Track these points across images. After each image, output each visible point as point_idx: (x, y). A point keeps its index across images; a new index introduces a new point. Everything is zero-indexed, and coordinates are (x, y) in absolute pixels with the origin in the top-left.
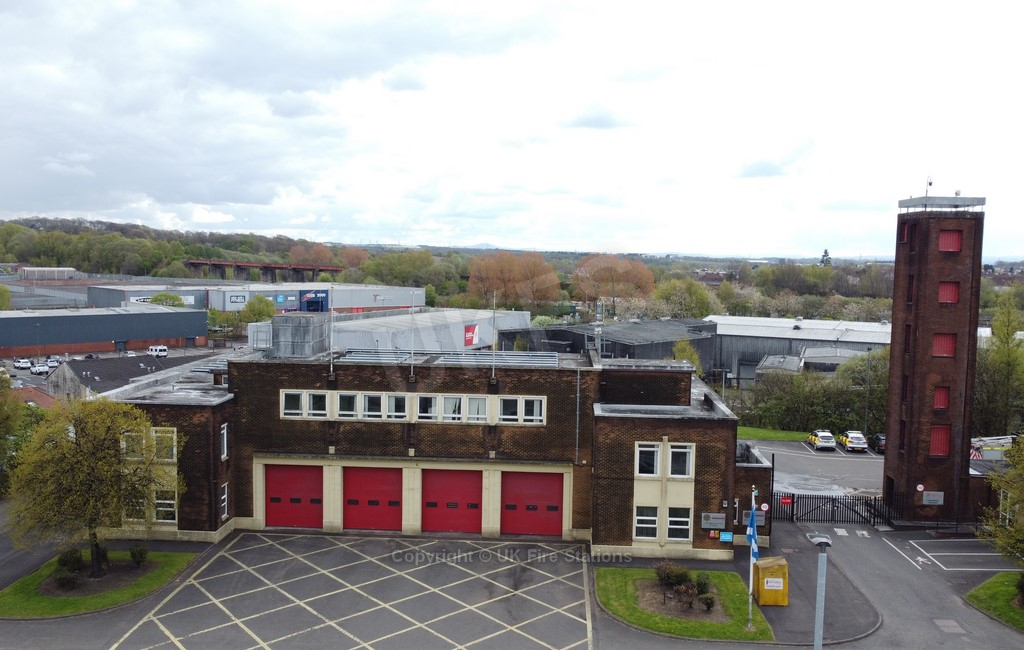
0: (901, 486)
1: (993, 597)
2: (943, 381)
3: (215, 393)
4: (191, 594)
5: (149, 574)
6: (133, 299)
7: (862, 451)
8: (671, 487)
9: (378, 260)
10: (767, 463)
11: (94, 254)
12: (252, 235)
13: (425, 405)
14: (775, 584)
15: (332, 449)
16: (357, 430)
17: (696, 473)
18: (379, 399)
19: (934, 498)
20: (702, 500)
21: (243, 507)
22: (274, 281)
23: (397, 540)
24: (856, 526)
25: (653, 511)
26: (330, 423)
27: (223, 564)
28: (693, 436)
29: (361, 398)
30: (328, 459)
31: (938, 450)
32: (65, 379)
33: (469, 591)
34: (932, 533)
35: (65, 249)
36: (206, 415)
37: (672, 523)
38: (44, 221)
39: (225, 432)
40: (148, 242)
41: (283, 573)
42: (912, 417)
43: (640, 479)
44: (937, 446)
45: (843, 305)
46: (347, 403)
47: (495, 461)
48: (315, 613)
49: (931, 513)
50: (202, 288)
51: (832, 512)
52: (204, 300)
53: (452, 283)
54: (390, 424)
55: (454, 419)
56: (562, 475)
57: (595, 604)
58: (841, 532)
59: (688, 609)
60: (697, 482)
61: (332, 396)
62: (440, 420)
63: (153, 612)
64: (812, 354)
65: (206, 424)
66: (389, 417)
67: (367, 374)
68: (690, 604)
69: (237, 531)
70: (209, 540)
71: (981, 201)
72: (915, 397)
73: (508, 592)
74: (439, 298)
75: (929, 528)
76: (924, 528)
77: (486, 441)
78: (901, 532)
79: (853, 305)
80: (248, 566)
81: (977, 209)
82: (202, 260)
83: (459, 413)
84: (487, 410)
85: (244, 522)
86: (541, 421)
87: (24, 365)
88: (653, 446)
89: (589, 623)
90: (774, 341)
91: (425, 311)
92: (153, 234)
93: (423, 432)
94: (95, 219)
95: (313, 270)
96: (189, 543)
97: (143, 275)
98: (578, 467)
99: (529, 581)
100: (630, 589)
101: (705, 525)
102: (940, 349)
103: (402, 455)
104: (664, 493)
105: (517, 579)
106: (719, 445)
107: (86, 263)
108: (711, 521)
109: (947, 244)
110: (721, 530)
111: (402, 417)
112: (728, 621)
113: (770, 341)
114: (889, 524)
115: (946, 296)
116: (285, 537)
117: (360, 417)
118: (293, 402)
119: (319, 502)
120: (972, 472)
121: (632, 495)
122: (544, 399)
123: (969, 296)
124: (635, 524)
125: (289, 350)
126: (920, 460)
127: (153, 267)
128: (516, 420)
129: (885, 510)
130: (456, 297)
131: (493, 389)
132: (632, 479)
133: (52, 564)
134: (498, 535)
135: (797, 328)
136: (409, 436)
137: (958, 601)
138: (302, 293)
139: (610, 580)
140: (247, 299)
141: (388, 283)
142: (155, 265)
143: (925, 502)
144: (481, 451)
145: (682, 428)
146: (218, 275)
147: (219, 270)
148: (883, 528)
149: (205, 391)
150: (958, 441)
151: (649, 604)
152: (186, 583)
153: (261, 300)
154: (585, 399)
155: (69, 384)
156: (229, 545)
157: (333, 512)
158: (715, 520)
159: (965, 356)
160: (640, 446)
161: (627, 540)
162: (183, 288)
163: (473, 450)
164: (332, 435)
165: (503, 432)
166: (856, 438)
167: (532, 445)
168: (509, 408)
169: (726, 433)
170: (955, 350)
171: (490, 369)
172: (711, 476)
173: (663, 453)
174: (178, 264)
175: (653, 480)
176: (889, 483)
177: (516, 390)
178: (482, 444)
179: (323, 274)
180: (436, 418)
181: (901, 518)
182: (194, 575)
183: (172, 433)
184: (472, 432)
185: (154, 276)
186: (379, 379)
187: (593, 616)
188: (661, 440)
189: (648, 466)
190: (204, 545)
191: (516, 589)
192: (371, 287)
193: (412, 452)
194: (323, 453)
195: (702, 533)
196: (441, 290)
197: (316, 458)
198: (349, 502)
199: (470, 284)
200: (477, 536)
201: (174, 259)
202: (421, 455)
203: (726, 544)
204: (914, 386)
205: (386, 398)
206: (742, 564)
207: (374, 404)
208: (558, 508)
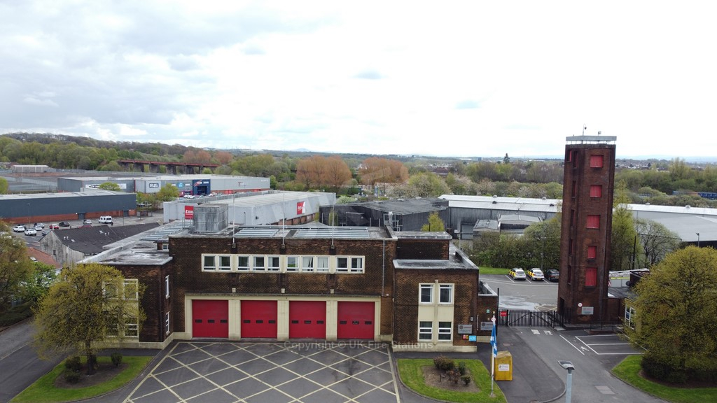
0: (569, 304)
1: (627, 371)
2: (593, 243)
3: (159, 255)
4: (152, 385)
5: (124, 372)
6: (87, 186)
7: (541, 280)
8: (440, 309)
9: (240, 161)
10: (494, 294)
11: (60, 156)
12: (159, 144)
13: (291, 262)
14: (505, 368)
15: (234, 290)
16: (250, 278)
17: (455, 301)
18: (263, 259)
19: (588, 310)
20: (459, 317)
21: (179, 326)
22: (175, 173)
23: (275, 344)
24: (542, 328)
25: (430, 324)
26: (232, 274)
27: (169, 363)
28: (453, 279)
29: (252, 258)
30: (232, 296)
31: (590, 283)
32: (52, 241)
33: (323, 376)
34: (588, 331)
35: (41, 153)
36: (157, 271)
37: (441, 331)
38: (26, 135)
39: (167, 280)
40: (95, 149)
41: (208, 368)
42: (575, 263)
43: (422, 306)
44: (589, 280)
45: (519, 187)
46: (243, 262)
47: (335, 295)
48: (231, 394)
49: (586, 319)
50: (131, 179)
51: (530, 320)
52: (132, 186)
53: (286, 174)
54: (270, 274)
55: (309, 270)
56: (374, 303)
57: (399, 383)
58: (536, 332)
59: (454, 384)
60: (455, 306)
61: (234, 258)
62: (300, 271)
63: (129, 396)
64: (504, 219)
65: (157, 276)
66: (269, 269)
67: (256, 244)
68: (456, 382)
69: (175, 341)
70: (158, 348)
71: (614, 138)
72: (577, 252)
73: (346, 377)
74: (279, 184)
75: (586, 328)
76: (583, 328)
77: (329, 283)
78: (570, 331)
79: (525, 188)
80: (185, 364)
81: (612, 143)
82: (129, 160)
83: (312, 267)
84: (328, 264)
85: (179, 335)
86: (361, 271)
87: (20, 230)
88: (429, 286)
89: (397, 395)
90: (482, 211)
91: (272, 193)
92: (96, 143)
93: (290, 279)
94: (58, 133)
95: (199, 166)
96: (146, 349)
97: (92, 169)
98: (383, 298)
99: (358, 369)
100: (419, 373)
101: (460, 331)
102: (591, 224)
103: (278, 293)
104: (436, 313)
105: (351, 367)
106: (469, 284)
107: (55, 162)
108: (464, 329)
109: (595, 163)
110: (469, 335)
111: (277, 269)
112: (480, 392)
113: (479, 211)
114: (563, 326)
115: (594, 193)
116: (206, 344)
117: (251, 270)
118: (210, 261)
119: (226, 321)
120: (609, 295)
121: (417, 315)
122: (363, 257)
123: (607, 193)
124: (419, 332)
125: (204, 228)
126: (580, 289)
127: (98, 164)
128: (347, 270)
129: (560, 317)
130: (289, 184)
131: (333, 252)
132: (417, 306)
133: (60, 367)
134: (336, 339)
135: (494, 202)
136: (281, 281)
137: (607, 373)
138: (194, 181)
139: (407, 366)
140: (160, 185)
141: (247, 175)
142: (99, 163)
143: (583, 313)
144: (326, 289)
145: (447, 274)
146: (140, 169)
147: (140, 166)
148: (560, 329)
149: (153, 254)
150: (602, 277)
151: (432, 382)
152: (148, 376)
153: (169, 187)
154: (387, 257)
155: (55, 244)
156: (171, 351)
157: (234, 327)
158: (466, 328)
159: (605, 228)
160: (422, 286)
161: (415, 342)
162: (119, 179)
163: (320, 289)
164: (234, 281)
165: (339, 278)
166: (537, 272)
167: (356, 285)
168: (342, 263)
169: (472, 277)
170: (600, 225)
171: (331, 240)
172: (464, 303)
173: (435, 289)
174: (114, 163)
175: (430, 306)
176: (561, 301)
177: (346, 253)
178: (326, 285)
179: (205, 169)
180: (298, 270)
181: (569, 322)
182: (152, 371)
183: (135, 282)
184: (320, 278)
185: (99, 170)
186: (263, 247)
187: (399, 390)
188: (434, 282)
189: (426, 298)
190: (156, 351)
191: (351, 374)
192: (236, 177)
193: (283, 291)
194: (229, 292)
195: (458, 336)
196: (279, 179)
197: (225, 295)
198: (244, 322)
199: (297, 176)
200: (323, 340)
201: (111, 160)
202: (289, 292)
203: (472, 343)
204: (576, 246)
205: (267, 258)
206: (483, 354)
207: (260, 262)
208: (371, 323)
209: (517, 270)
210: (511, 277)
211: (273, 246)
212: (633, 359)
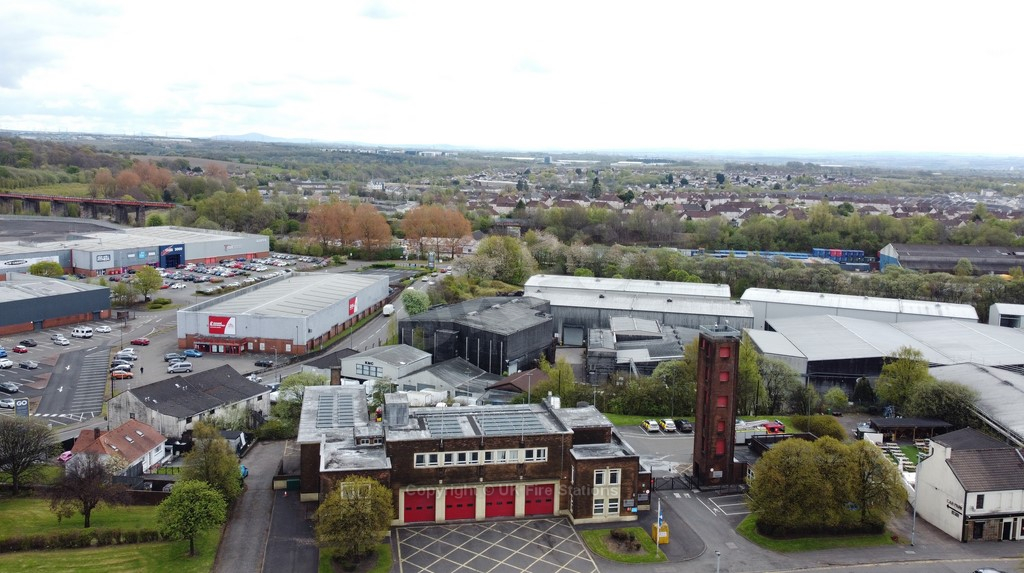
0: (703, 469)
1: (747, 529)
2: (722, 419)
7: (673, 432)
8: (610, 489)
10: (649, 470)
13: (488, 456)
14: (664, 535)
15: (441, 482)
16: (454, 471)
17: (621, 482)
19: (717, 474)
20: (624, 495)
21: (396, 515)
23: (474, 523)
24: (682, 491)
25: (602, 501)
26: (440, 469)
28: (620, 466)
29: (455, 455)
30: (439, 486)
31: (720, 452)
32: (128, 403)
33: (532, 550)
34: (718, 492)
36: (386, 473)
37: (610, 506)
41: (440, 550)
42: (708, 436)
43: (596, 487)
46: (448, 458)
47: (524, 480)
49: (717, 482)
51: (673, 484)
52: (68, 259)
53: (282, 221)
54: (471, 467)
55: (502, 461)
56: (554, 485)
57: (590, 551)
58: (677, 495)
59: (630, 549)
60: (622, 486)
61: (441, 455)
62: (495, 463)
65: (387, 478)
66: (470, 463)
67: (459, 443)
68: (631, 548)
69: (393, 528)
72: (710, 428)
73: (549, 549)
74: (280, 242)
75: (717, 490)
76: (714, 490)
77: (518, 471)
78: (705, 494)
80: (420, 548)
82: (12, 194)
83: (505, 459)
84: (518, 456)
85: (395, 522)
86: (545, 459)
88: (602, 471)
89: (592, 561)
93: (487, 469)
98: (563, 482)
99: (555, 542)
100: (601, 541)
101: (625, 505)
102: (721, 404)
103: (477, 482)
104: (607, 492)
105: (549, 541)
108: (628, 503)
109: (724, 354)
110: (632, 507)
111: (477, 463)
112: (648, 554)
114: (698, 488)
115: (723, 378)
117: (455, 464)
118: (421, 460)
119: (433, 508)
120: (735, 460)
121: (593, 495)
122: (546, 449)
123: (733, 378)
124: (594, 508)
126: (712, 456)
128: (533, 460)
129: (695, 480)
130: (296, 243)
131: (522, 446)
132: (593, 487)
134: (524, 517)
135: (602, 296)
136: (480, 472)
137: (733, 531)
139: (590, 537)
140: (112, 257)
141: (222, 224)
143: (714, 476)
144: (515, 476)
145: (615, 462)
148: (696, 491)
149: (357, 450)
150: (729, 448)
151: (612, 548)
152: (401, 561)
154: (566, 447)
155: (134, 406)
156: (398, 537)
157: (440, 512)
158: (630, 502)
160: (596, 472)
161: (589, 515)
163: (511, 476)
164: (441, 474)
165: (526, 466)
166: (669, 423)
167: (541, 471)
168: (529, 454)
169: (634, 463)
170: (727, 404)
171: (521, 436)
172: (628, 483)
173: (606, 474)
175: (602, 487)
176: (696, 467)
177: (533, 446)
178: (516, 473)
180: (493, 462)
181: (703, 485)
182: (400, 556)
184: (512, 468)
186: (465, 445)
187: (593, 558)
188: (606, 468)
189: (599, 481)
191: (552, 547)
193: (481, 480)
194: (436, 484)
195: (623, 509)
197: (433, 486)
198: (448, 506)
200: (512, 518)
202: (486, 481)
203: (634, 514)
204: (708, 421)
205: (468, 454)
206: (642, 522)
207: (462, 457)
208: (551, 500)
209: (651, 423)
210: (646, 429)
211: (474, 443)
212: (750, 518)
